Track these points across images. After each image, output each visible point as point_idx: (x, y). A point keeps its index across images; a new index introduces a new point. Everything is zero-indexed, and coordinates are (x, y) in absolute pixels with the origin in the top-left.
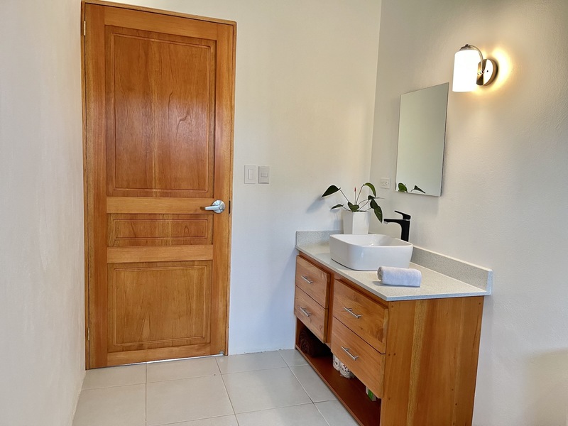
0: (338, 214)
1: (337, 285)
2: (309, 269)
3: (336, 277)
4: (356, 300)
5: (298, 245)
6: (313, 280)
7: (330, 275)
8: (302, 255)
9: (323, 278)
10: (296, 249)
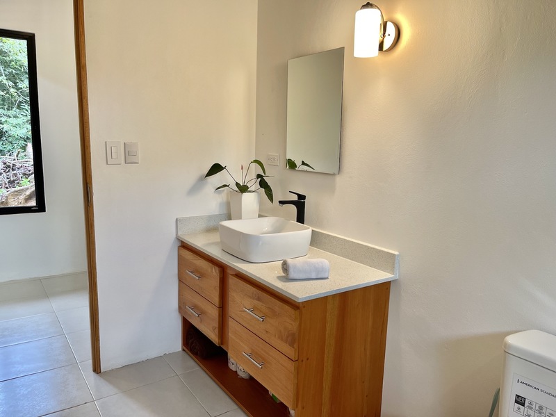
0: (223, 196)
1: (232, 282)
2: (195, 262)
3: (229, 271)
4: (259, 299)
5: (180, 233)
6: (201, 275)
7: (222, 268)
8: (184, 246)
9: (215, 272)
10: (178, 239)
